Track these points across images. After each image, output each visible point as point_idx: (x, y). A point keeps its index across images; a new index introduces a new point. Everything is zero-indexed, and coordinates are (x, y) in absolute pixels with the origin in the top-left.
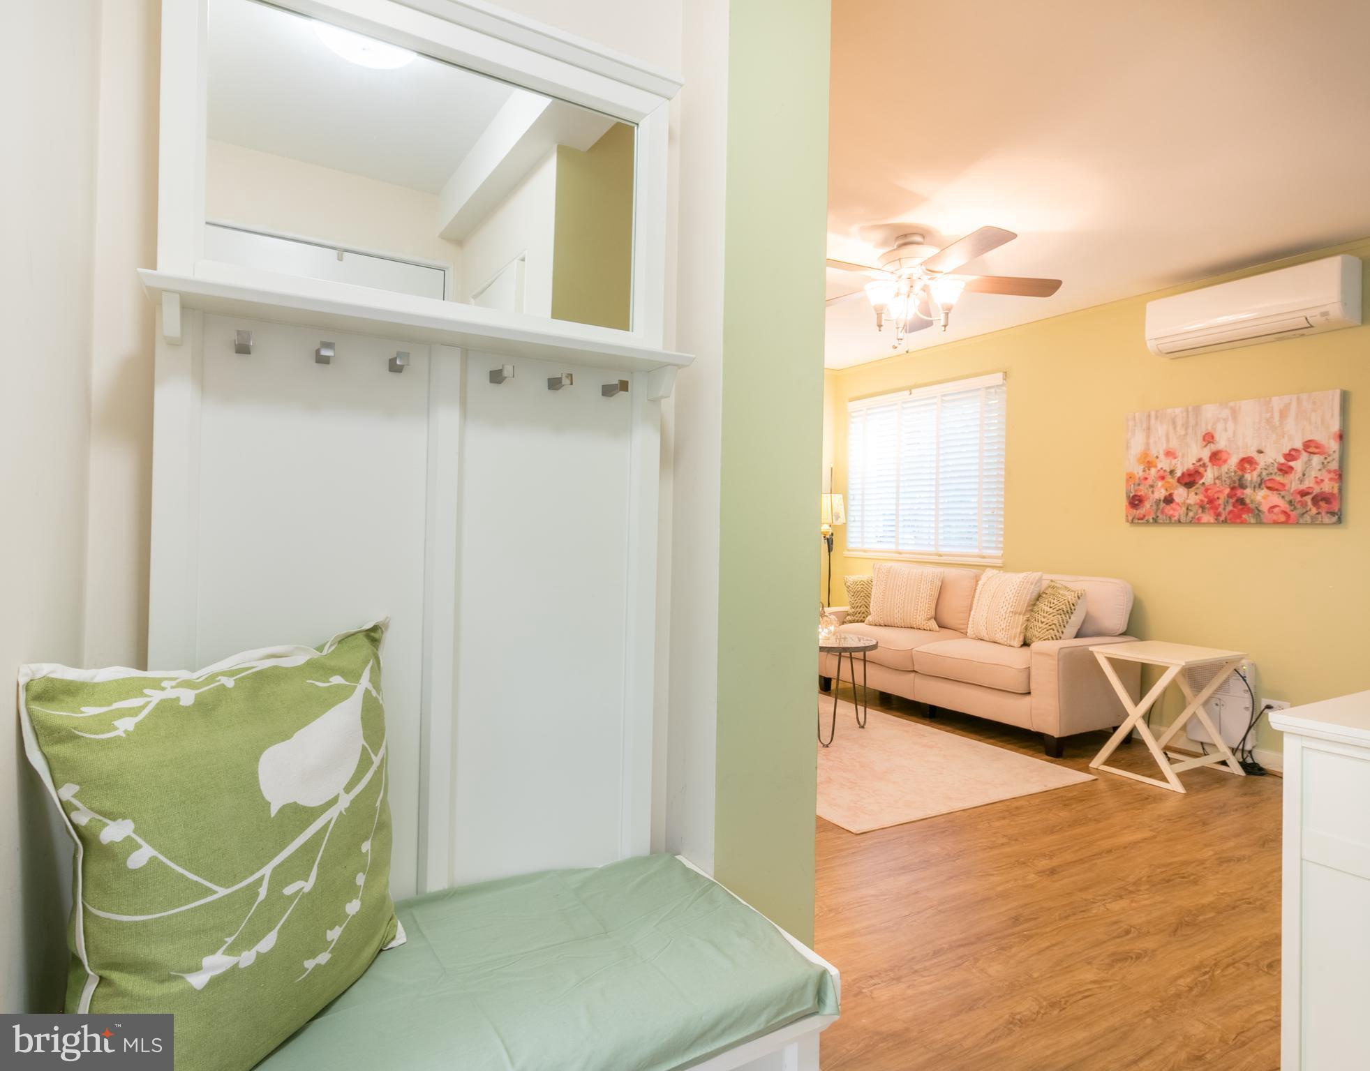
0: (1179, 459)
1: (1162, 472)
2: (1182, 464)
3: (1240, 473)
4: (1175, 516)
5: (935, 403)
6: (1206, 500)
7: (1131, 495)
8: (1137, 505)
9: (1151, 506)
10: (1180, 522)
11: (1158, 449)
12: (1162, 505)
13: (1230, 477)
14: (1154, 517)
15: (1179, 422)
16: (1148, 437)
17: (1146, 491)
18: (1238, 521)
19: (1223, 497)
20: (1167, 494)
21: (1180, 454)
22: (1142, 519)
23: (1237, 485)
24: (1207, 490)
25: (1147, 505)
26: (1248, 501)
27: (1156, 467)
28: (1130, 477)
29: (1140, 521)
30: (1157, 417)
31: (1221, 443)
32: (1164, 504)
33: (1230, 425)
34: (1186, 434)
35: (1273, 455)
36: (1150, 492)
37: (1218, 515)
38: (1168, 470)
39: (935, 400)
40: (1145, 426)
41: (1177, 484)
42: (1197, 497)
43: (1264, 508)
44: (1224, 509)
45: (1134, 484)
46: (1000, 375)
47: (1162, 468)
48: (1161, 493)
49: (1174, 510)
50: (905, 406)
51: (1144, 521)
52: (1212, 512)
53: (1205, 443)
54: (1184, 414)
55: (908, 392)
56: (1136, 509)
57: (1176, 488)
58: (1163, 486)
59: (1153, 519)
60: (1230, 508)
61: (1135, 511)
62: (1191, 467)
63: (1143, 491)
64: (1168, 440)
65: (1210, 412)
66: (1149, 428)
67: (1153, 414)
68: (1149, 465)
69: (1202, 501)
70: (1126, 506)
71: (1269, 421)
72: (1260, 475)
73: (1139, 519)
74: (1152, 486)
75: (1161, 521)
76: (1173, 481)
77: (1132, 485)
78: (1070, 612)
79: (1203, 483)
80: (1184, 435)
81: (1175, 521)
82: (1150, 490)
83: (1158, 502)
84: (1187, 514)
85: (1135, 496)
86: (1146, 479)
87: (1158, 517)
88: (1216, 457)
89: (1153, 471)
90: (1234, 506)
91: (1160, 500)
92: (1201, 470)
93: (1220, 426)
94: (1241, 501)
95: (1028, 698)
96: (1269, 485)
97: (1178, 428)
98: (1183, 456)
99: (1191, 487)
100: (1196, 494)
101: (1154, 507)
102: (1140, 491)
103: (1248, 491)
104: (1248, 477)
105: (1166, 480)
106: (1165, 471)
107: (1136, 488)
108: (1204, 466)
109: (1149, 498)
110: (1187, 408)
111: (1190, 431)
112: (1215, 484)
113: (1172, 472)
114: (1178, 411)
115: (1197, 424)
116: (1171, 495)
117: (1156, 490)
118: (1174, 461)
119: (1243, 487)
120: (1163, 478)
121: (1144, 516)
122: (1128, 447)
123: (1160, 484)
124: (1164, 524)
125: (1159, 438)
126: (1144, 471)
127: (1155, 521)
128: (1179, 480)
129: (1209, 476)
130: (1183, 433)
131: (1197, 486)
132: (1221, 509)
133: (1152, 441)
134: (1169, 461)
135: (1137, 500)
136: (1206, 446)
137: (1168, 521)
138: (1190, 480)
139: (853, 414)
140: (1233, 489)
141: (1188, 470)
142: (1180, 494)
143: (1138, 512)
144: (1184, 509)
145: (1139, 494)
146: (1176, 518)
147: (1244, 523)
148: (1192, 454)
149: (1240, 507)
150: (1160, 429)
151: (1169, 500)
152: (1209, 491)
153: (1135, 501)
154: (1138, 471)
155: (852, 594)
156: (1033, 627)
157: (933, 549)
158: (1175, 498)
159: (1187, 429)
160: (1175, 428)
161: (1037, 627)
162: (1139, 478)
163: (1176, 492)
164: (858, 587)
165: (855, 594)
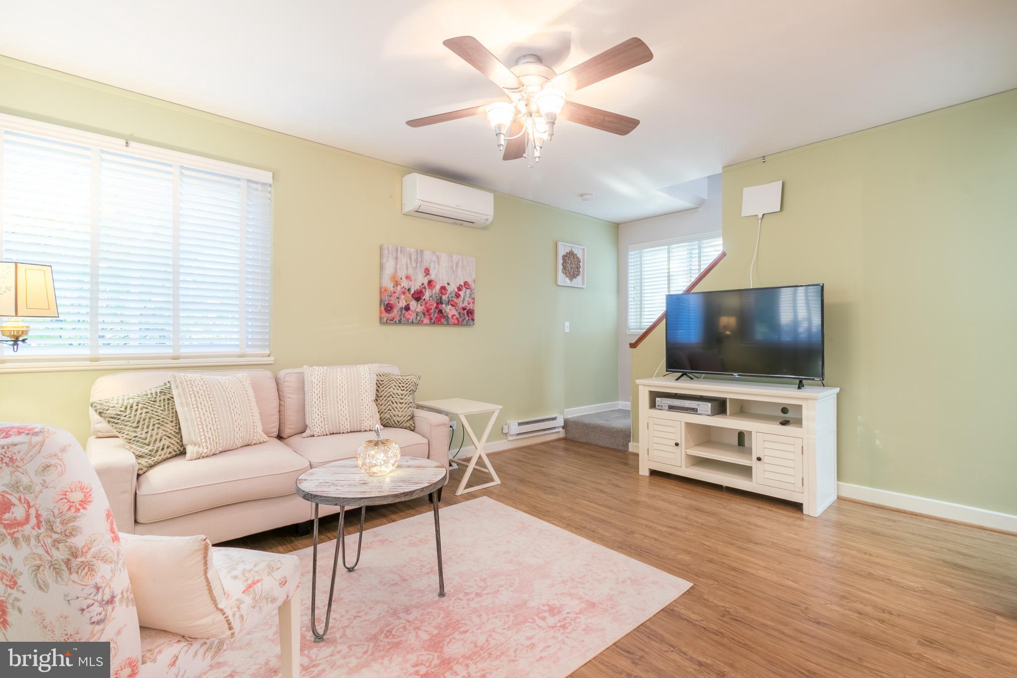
0: (412, 281)
1: (403, 290)
2: (414, 285)
3: (440, 295)
4: (410, 319)
6: (426, 309)
7: (386, 303)
8: (389, 310)
10: (413, 323)
11: (402, 274)
12: (404, 311)
13: (436, 297)
14: (399, 319)
15: (413, 258)
16: (396, 264)
17: (394, 301)
18: (440, 323)
19: (433, 308)
22: (392, 320)
23: (439, 302)
24: (426, 303)
25: (395, 311)
26: (443, 312)
27: (401, 285)
28: (385, 291)
29: (391, 322)
30: (401, 251)
31: (433, 276)
33: (436, 265)
34: (416, 266)
35: (452, 288)
37: (431, 319)
38: (407, 288)
39: (165, 168)
40: (394, 256)
41: (412, 298)
42: (421, 307)
43: (450, 316)
44: (434, 316)
45: (388, 296)
46: (270, 173)
47: (404, 286)
48: (403, 304)
49: (410, 315)
51: (394, 321)
52: (428, 317)
53: (425, 274)
54: (416, 253)
56: (389, 313)
57: (411, 301)
58: (404, 298)
60: (436, 315)
61: (388, 315)
62: (419, 288)
64: (407, 268)
65: (428, 255)
66: (397, 258)
67: (399, 248)
68: (397, 284)
69: (424, 310)
70: (382, 310)
71: (452, 268)
72: (448, 297)
73: (390, 321)
74: (398, 298)
75: (403, 322)
76: (410, 296)
78: (415, 392)
79: (424, 299)
82: (397, 301)
83: (401, 309)
84: (417, 318)
85: (388, 304)
86: (395, 292)
87: (401, 319)
88: (430, 282)
89: (399, 288)
90: (438, 314)
91: (402, 308)
92: (424, 290)
93: (432, 265)
94: (440, 311)
96: (452, 303)
97: (412, 262)
98: (415, 280)
99: (419, 301)
100: (421, 305)
101: (399, 313)
102: (392, 301)
103: (444, 306)
104: (444, 297)
105: (406, 295)
107: (389, 298)
108: (425, 288)
109: (397, 306)
110: (417, 250)
111: (418, 265)
112: (430, 300)
113: (409, 290)
114: (413, 250)
115: (422, 261)
116: (408, 305)
117: (400, 300)
118: (410, 283)
119: (442, 303)
120: (404, 293)
121: (394, 318)
122: (383, 268)
123: (403, 297)
124: (404, 324)
125: (402, 266)
126: (394, 287)
127: (400, 321)
128: (412, 296)
129: (427, 295)
131: (422, 300)
132: (432, 316)
133: (398, 266)
134: (407, 282)
136: (426, 276)
137: (407, 322)
138: (418, 296)
140: (437, 304)
141: (417, 290)
142: (413, 304)
143: (390, 315)
144: (415, 314)
145: (391, 303)
146: (410, 321)
147: (442, 324)
148: (419, 281)
149: (440, 315)
150: (403, 260)
151: (407, 308)
152: (427, 304)
153: (389, 308)
154: (390, 286)
155: (135, 425)
156: (391, 409)
157: (170, 351)
158: (411, 307)
159: (417, 263)
160: (411, 261)
161: (396, 408)
162: (391, 292)
163: (411, 303)
164: (139, 412)
165: (141, 422)
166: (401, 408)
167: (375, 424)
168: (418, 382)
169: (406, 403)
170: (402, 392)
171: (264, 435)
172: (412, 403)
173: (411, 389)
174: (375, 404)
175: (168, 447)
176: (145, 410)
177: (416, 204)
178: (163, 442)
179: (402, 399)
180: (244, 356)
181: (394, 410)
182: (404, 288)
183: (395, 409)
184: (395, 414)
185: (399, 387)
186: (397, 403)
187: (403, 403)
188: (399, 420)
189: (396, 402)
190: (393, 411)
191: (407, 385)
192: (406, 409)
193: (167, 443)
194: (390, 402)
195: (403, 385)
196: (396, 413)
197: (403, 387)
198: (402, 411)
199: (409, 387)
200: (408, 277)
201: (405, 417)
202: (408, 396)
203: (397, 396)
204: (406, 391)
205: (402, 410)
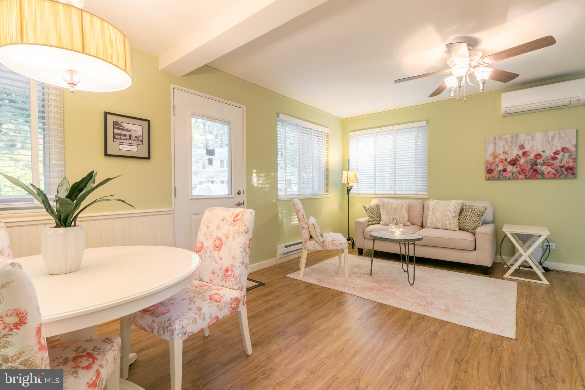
0: (509, 154)
1: (501, 160)
2: (510, 156)
3: (535, 160)
4: (507, 176)
5: (393, 133)
6: (521, 170)
7: (488, 169)
8: (490, 172)
9: (497, 173)
10: (509, 179)
11: (500, 151)
12: (502, 172)
13: (531, 161)
14: (498, 177)
15: (509, 140)
16: (495, 146)
17: (494, 167)
18: (535, 177)
19: (528, 169)
20: (504, 168)
21: (510, 153)
22: (493, 178)
23: (534, 164)
24: (521, 166)
25: (495, 172)
26: (538, 170)
27: (499, 158)
28: (487, 162)
29: (492, 179)
30: (499, 139)
31: (527, 148)
32: (503, 172)
33: (531, 142)
34: (512, 146)
35: (549, 153)
36: (496, 168)
37: (526, 176)
38: (504, 159)
39: (393, 132)
40: (494, 142)
41: (508, 164)
42: (517, 169)
43: (546, 172)
44: (529, 173)
45: (489, 165)
46: (426, 122)
47: (501, 158)
48: (501, 168)
49: (507, 174)
50: (378, 134)
51: (494, 178)
52: (523, 174)
53: (520, 149)
54: (511, 138)
55: (380, 128)
56: (490, 174)
57: (508, 166)
58: (502, 165)
59: (498, 178)
60: (531, 173)
61: (490, 175)
62: (514, 158)
63: (493, 167)
64: (504, 147)
65: (522, 137)
66: (495, 143)
67: (497, 138)
68: (496, 157)
69: (519, 170)
70: (486, 173)
71: (547, 140)
72: (543, 161)
73: (491, 178)
74: (497, 165)
75: (501, 178)
76: (507, 163)
77: (488, 165)
78: (482, 216)
79: (520, 164)
80: (511, 146)
81: (507, 178)
82: (496, 167)
83: (500, 171)
84: (513, 176)
85: (489, 169)
86: (495, 162)
87: (500, 177)
88: (525, 154)
89: (498, 159)
90: (533, 172)
91: (501, 171)
92: (519, 159)
93: (526, 142)
94: (536, 170)
95: (474, 252)
96: (547, 164)
97: (508, 143)
98: (511, 153)
99: (514, 165)
100: (516, 168)
101: (498, 173)
103: (539, 166)
104: (538, 161)
105: (503, 163)
106: (503, 159)
107: (490, 166)
108: (520, 157)
109: (496, 170)
110: (512, 135)
111: (514, 144)
112: (524, 164)
113: (506, 160)
114: (508, 136)
115: (516, 141)
116: (505, 168)
117: (499, 166)
118: (507, 156)
119: (536, 165)
120: (502, 162)
121: (494, 177)
122: (486, 150)
123: (501, 164)
124: (502, 179)
125: (500, 147)
126: (493, 159)
127: (499, 179)
128: (509, 163)
129: (522, 161)
130: (510, 145)
131: (517, 165)
132: (527, 173)
133: (497, 148)
134: (504, 156)
135: (491, 171)
136: (521, 149)
137: (504, 178)
138: (514, 163)
139: (351, 138)
140: (532, 166)
141: (513, 159)
142: (509, 168)
143: (491, 175)
144: (511, 174)
145: (491, 168)
146: (508, 177)
147: (537, 178)
148: (515, 152)
149: (535, 172)
150: (501, 144)
151: (505, 170)
152: (522, 167)
153: (490, 171)
154: (491, 159)
155: (370, 212)
156: (464, 222)
157: (393, 192)
158: (507, 169)
159: (512, 143)
160: (507, 143)
161: (467, 222)
162: (491, 162)
163: (508, 167)
164: (372, 209)
165: (371, 212)
166: (469, 223)
167: (454, 228)
168: (484, 211)
169: (473, 220)
170: (472, 215)
171: (409, 223)
172: (478, 221)
174: (457, 219)
175: (377, 220)
176: (373, 209)
177: (503, 111)
178: (376, 218)
179: (471, 218)
180: (418, 195)
181: (466, 223)
182: (501, 159)
183: (466, 222)
184: (466, 225)
185: (472, 212)
186: (468, 220)
187: (471, 220)
188: (468, 228)
189: (467, 219)
190: (465, 223)
191: (476, 212)
192: (473, 223)
193: (377, 219)
194: (465, 219)
195: (474, 211)
196: (467, 224)
197: (474, 212)
198: (470, 224)
199: (477, 213)
200: (504, 153)
201: (471, 227)
202: (476, 217)
203: (469, 216)
204: (475, 215)
205: (470, 223)
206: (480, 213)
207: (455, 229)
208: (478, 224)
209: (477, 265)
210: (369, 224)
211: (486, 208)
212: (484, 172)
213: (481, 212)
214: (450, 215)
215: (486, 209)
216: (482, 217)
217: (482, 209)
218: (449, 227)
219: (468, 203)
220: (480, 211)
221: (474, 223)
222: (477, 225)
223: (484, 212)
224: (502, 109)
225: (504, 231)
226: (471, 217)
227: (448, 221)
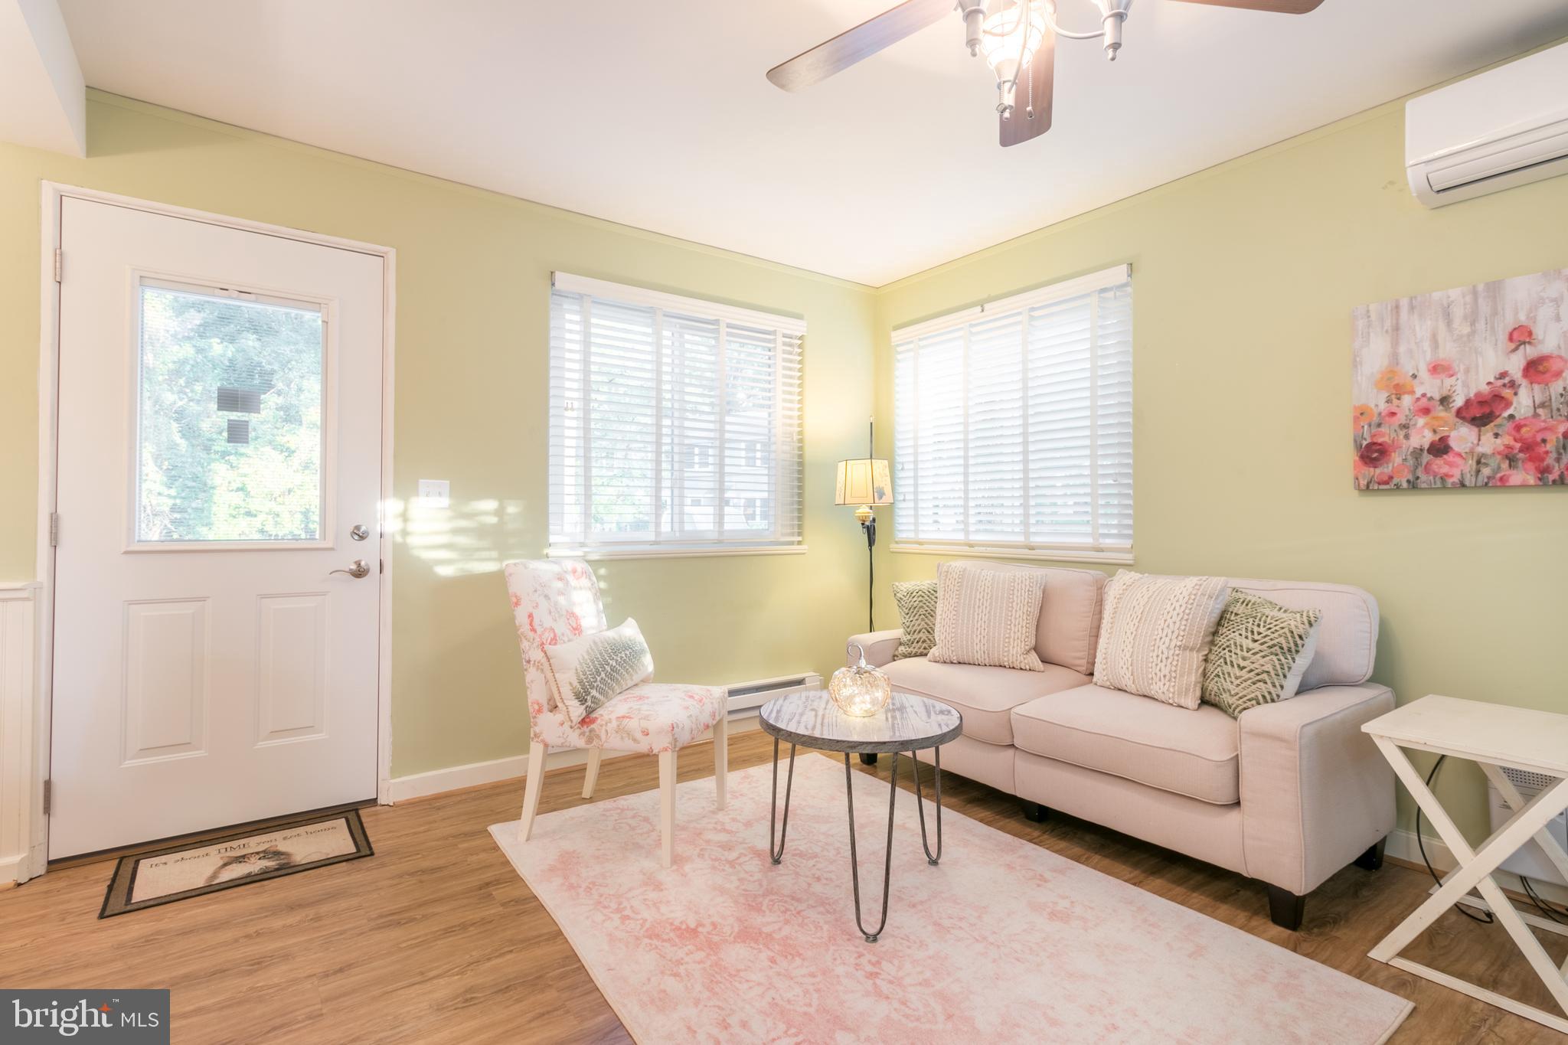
0: (1459, 376)
1: (1424, 402)
2: (1466, 385)
4: (1452, 476)
5: (1020, 322)
6: (1519, 445)
7: (1365, 443)
8: (1376, 459)
9: (1405, 460)
10: (1463, 485)
11: (1416, 361)
12: (1426, 458)
14: (1411, 477)
15: (1458, 312)
16: (1395, 343)
17: (1393, 435)
19: (1554, 438)
20: (1437, 438)
21: (1462, 367)
22: (1386, 483)
24: (1519, 428)
25: (1397, 459)
27: (1412, 392)
28: (1362, 414)
29: (1381, 487)
30: (1412, 308)
31: (1549, 342)
32: (1431, 457)
34: (1474, 332)
36: (1401, 437)
37: (1544, 471)
38: (1437, 397)
39: (1019, 318)
40: (1388, 324)
41: (1458, 420)
42: (1498, 441)
44: (1558, 460)
45: (1370, 426)
46: (1124, 267)
47: (1424, 395)
48: (1422, 436)
49: (1451, 465)
50: (974, 330)
51: (1392, 486)
52: (1531, 466)
53: (1513, 346)
54: (1469, 299)
55: (979, 309)
56: (1375, 467)
57: (1454, 427)
58: (1426, 424)
59: (1408, 481)
61: (1372, 469)
62: (1485, 388)
63: (1386, 435)
64: (1435, 343)
65: (1523, 290)
66: (1397, 328)
67: (1404, 303)
68: (1398, 391)
69: (1508, 447)
70: (1355, 461)
73: (1379, 484)
74: (1405, 427)
75: (1424, 486)
76: (1450, 416)
77: (1366, 427)
78: (1294, 650)
79: (1512, 417)
80: (1469, 335)
81: (1453, 483)
82: (1402, 434)
83: (1417, 453)
84: (1478, 472)
85: (1369, 446)
86: (1393, 414)
87: (1418, 478)
88: (1537, 367)
89: (1407, 401)
91: (1421, 450)
92: (1507, 393)
93: (1545, 312)
95: (1233, 817)
97: (1456, 324)
98: (1467, 371)
99: (1485, 425)
100: (1497, 435)
101: (1411, 462)
102: (1383, 435)
105: (1433, 414)
106: (1431, 399)
107: (1375, 430)
108: (1513, 385)
109: (1401, 447)
110: (1475, 287)
111: (1481, 325)
112: (1536, 416)
113: (1445, 400)
114: (1455, 293)
115: (1495, 312)
116: (1443, 440)
117: (1412, 432)
118: (1448, 382)
120: (1426, 411)
121: (1391, 478)
122: (1355, 363)
123: (1421, 421)
124: (1431, 489)
125: (1417, 344)
126: (1388, 401)
127: (1413, 486)
128: (1459, 414)
129: (1524, 402)
130: (1466, 330)
131: (1498, 421)
132: (1550, 461)
133: (1402, 349)
134: (1438, 382)
135: (1376, 451)
136: (1516, 349)
137: (1439, 485)
138: (1482, 412)
139: (899, 349)
141: (1478, 394)
142: (1463, 437)
143: (1378, 471)
144: (1472, 463)
145: (1380, 440)
146: (1455, 479)
148: (1488, 366)
150: (1420, 328)
151: (1440, 448)
152: (1525, 429)
153: (1372, 454)
154: (1377, 401)
155: (907, 611)
156: (1220, 674)
157: (1021, 539)
158: (1452, 443)
159: (1473, 324)
160: (1449, 323)
161: (1229, 674)
162: (1380, 414)
163: (1453, 434)
164: (915, 599)
165: (912, 610)
166: (1237, 678)
167: (1180, 694)
168: (1301, 631)
169: (1251, 671)
170: (1251, 645)
171: (1034, 660)
172: (1273, 673)
173: (1275, 642)
174: (1197, 658)
175: (924, 641)
176: (921, 598)
177: (1414, 178)
178: (921, 635)
179: (1244, 659)
180: (1101, 550)
181: (1225, 679)
182: (1424, 400)
183: (1226, 676)
184: (1225, 687)
185: (1252, 632)
186: (1233, 666)
187: (1244, 668)
188: (1230, 702)
189: (1232, 662)
190: (1223, 680)
191: (1269, 633)
192: (1249, 682)
193: (924, 638)
194: (1222, 660)
195: (1262, 630)
196: (1227, 685)
197: (1259, 633)
198: (1238, 685)
199: (1272, 636)
200: (1436, 369)
201: (1241, 698)
202: (1263, 657)
203: (1238, 651)
204: (1262, 644)
205: (1238, 682)
206: (1282, 640)
207: (1183, 702)
208: (1272, 690)
209: (1245, 875)
210: (896, 653)
211: (1312, 619)
212: (1348, 456)
213: (1289, 635)
214: (1167, 640)
215: (1311, 624)
216: (1297, 659)
217: (1293, 623)
218: (1158, 689)
219: (1255, 588)
220: (1286, 630)
221: (1254, 683)
222: (1270, 693)
223: (1301, 637)
224: (1409, 171)
225: (1367, 735)
226: (1245, 654)
227: (1157, 665)
